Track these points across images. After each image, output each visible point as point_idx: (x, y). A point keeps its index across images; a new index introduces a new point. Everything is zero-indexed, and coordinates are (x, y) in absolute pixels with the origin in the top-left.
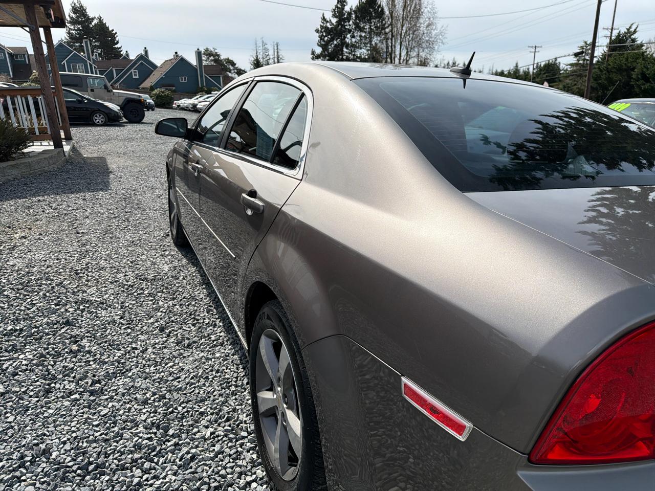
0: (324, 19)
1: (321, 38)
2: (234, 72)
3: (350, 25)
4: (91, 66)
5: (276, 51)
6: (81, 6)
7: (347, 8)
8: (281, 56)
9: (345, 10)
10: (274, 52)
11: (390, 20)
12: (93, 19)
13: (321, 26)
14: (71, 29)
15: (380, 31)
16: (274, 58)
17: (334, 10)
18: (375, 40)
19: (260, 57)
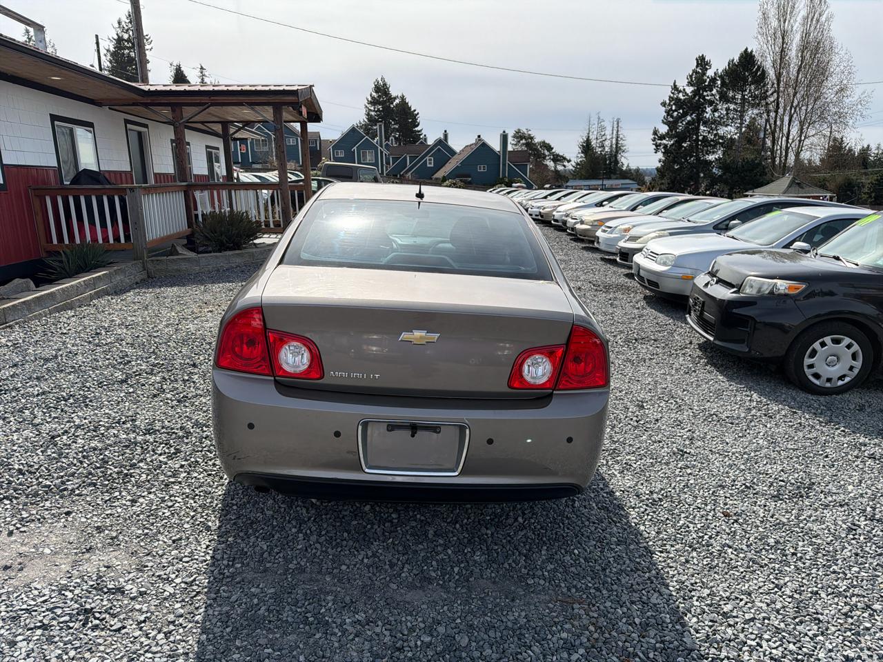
0: (675, 88)
1: (668, 113)
2: (550, 158)
3: (712, 95)
4: (382, 152)
5: (615, 129)
6: (385, 84)
7: (710, 73)
8: (621, 136)
9: (707, 75)
10: (613, 130)
11: (776, 85)
12: (395, 98)
13: (670, 97)
14: (371, 110)
15: (759, 100)
16: (612, 138)
17: (691, 76)
18: (751, 113)
19: (592, 137)
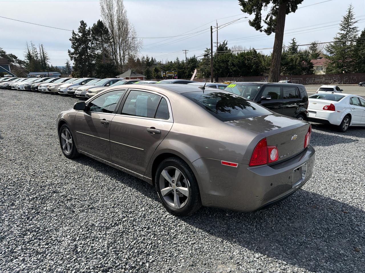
0: (74, 33)
3: (90, 37)
5: (41, 49)
7: (87, 28)
8: (45, 52)
9: (86, 29)
11: (112, 35)
13: (72, 37)
15: (107, 40)
16: (41, 53)
17: (80, 29)
18: (105, 45)
19: (31, 52)
